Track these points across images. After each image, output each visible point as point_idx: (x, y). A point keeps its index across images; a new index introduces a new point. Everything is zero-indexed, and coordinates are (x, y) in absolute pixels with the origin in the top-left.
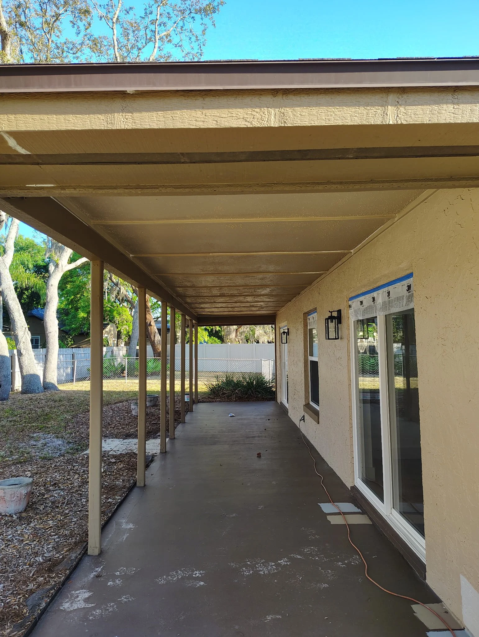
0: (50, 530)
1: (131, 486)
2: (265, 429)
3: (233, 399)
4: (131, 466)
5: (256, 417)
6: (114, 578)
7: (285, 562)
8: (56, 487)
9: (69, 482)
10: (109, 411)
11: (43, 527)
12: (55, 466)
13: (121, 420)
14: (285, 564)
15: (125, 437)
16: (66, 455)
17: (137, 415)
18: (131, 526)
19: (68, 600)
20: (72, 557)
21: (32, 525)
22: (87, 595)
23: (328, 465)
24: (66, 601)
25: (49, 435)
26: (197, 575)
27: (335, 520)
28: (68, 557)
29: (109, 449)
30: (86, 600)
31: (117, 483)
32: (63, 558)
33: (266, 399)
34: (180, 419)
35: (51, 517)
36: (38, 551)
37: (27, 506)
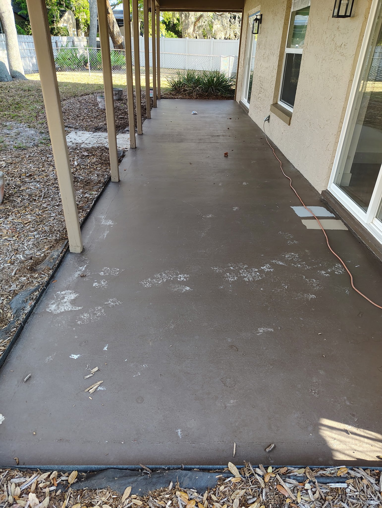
0: (29, 225)
1: (106, 181)
2: (228, 129)
3: (194, 96)
4: (104, 161)
5: (218, 116)
6: (99, 278)
7: (268, 268)
8: (31, 179)
9: (44, 174)
10: (76, 103)
11: (21, 221)
12: (30, 156)
13: (89, 113)
14: (268, 271)
15: (95, 130)
16: (39, 145)
17: (104, 108)
18: (110, 222)
19: (54, 301)
20: (54, 255)
21: (10, 218)
22: (73, 296)
23: (294, 167)
24: (52, 302)
25: (21, 124)
26: (182, 279)
27: (310, 225)
28: (50, 255)
29: (80, 141)
30: (73, 302)
31: (92, 177)
32: (45, 256)
33: (225, 97)
34: (146, 114)
35: (29, 210)
36: (18, 248)
37: (4, 198)
